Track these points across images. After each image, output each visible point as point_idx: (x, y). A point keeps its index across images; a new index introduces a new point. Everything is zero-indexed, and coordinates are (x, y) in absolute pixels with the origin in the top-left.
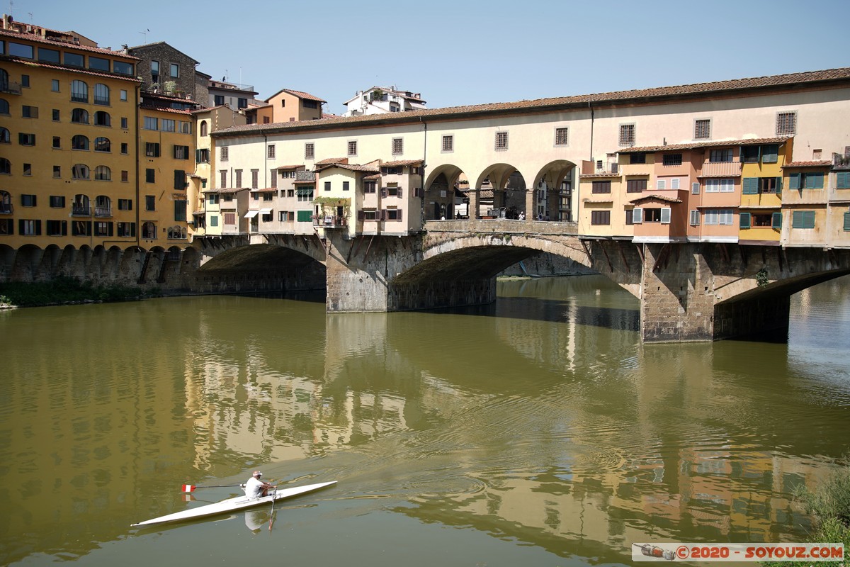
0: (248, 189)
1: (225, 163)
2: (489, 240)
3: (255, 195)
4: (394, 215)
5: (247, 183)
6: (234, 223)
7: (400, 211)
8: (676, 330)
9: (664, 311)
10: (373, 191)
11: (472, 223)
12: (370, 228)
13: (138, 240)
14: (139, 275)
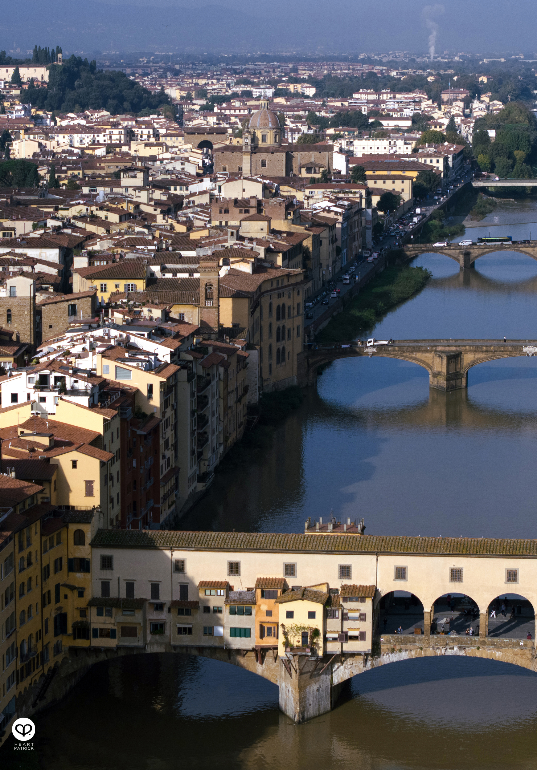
0: (145, 600)
1: (108, 572)
2: (443, 651)
3: (159, 607)
5: (143, 593)
6: (136, 636)
7: (364, 633)
10: (336, 617)
11: (427, 638)
12: (334, 648)
13: (43, 667)
14: (33, 699)
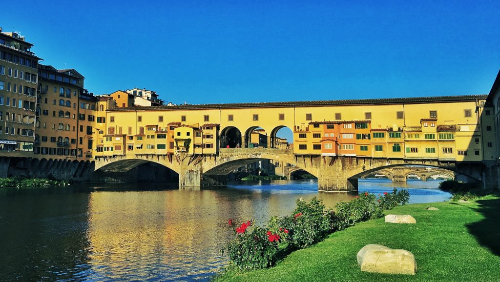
0: (126, 135)
1: (113, 123)
3: (131, 138)
4: (209, 146)
5: (125, 132)
6: (120, 149)
7: (212, 144)
8: (337, 187)
9: (333, 180)
10: (200, 136)
11: (243, 149)
12: (199, 151)
13: (77, 158)
14: (74, 173)
